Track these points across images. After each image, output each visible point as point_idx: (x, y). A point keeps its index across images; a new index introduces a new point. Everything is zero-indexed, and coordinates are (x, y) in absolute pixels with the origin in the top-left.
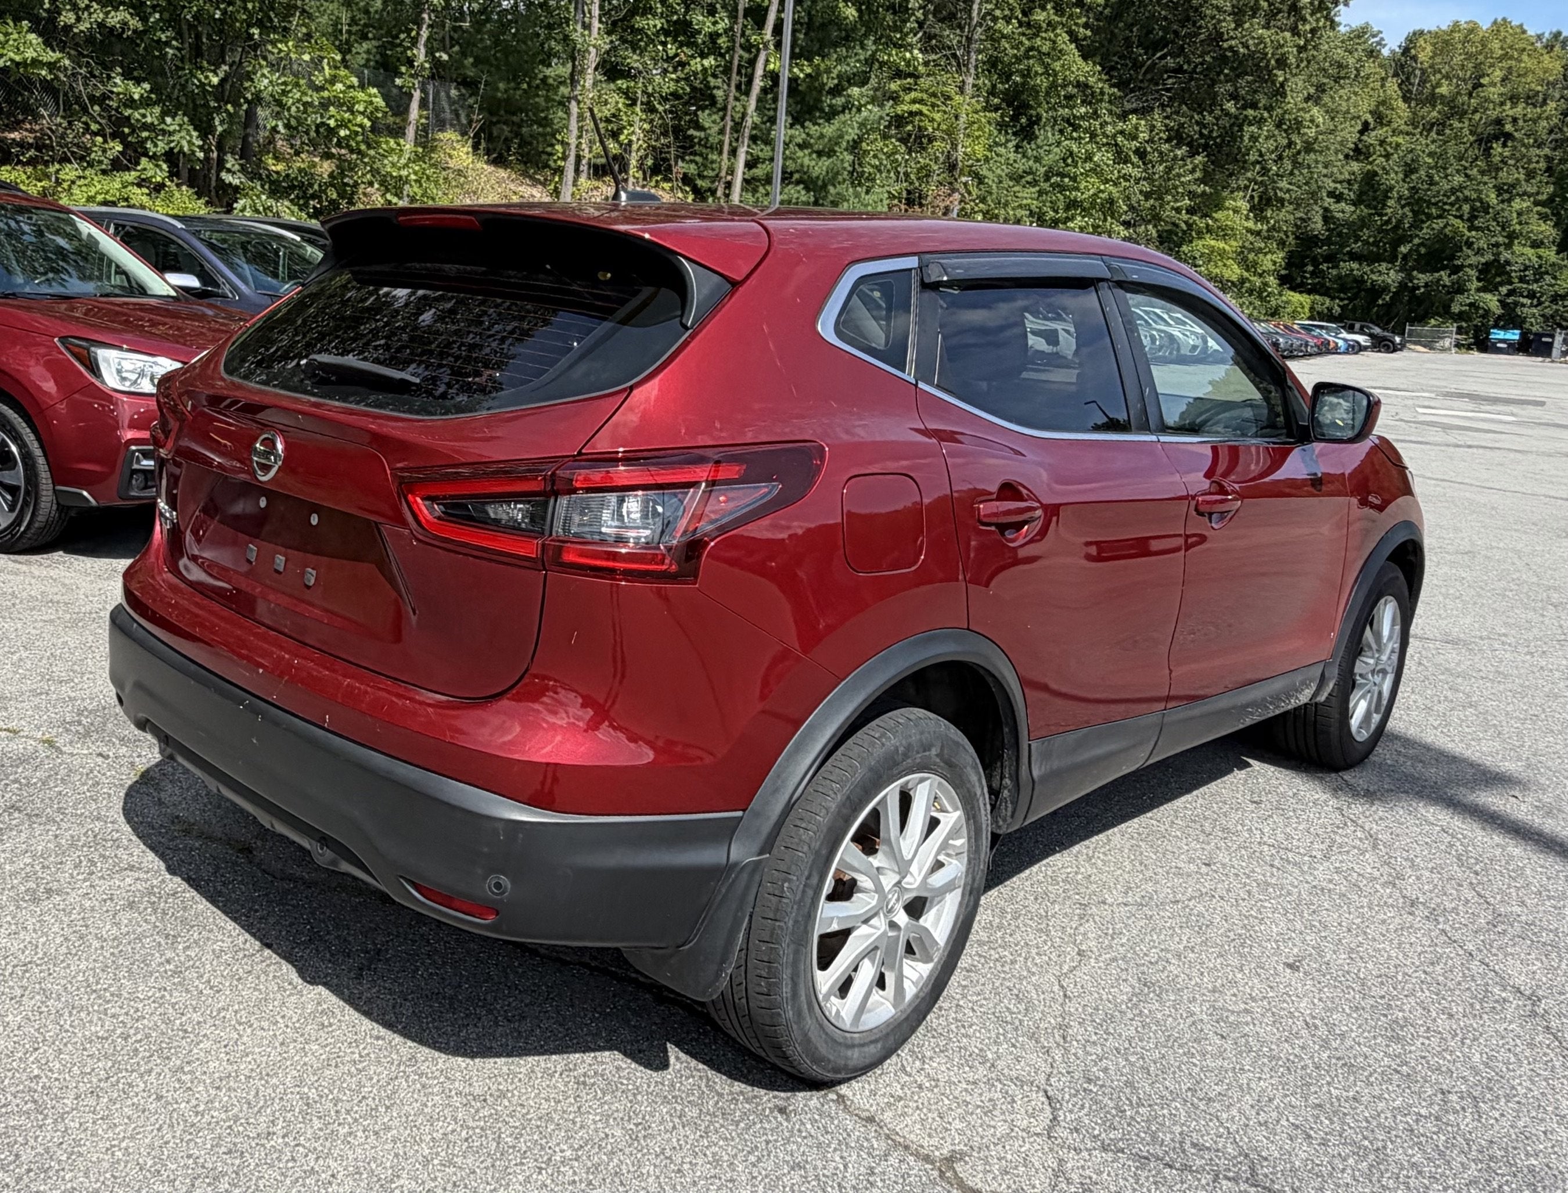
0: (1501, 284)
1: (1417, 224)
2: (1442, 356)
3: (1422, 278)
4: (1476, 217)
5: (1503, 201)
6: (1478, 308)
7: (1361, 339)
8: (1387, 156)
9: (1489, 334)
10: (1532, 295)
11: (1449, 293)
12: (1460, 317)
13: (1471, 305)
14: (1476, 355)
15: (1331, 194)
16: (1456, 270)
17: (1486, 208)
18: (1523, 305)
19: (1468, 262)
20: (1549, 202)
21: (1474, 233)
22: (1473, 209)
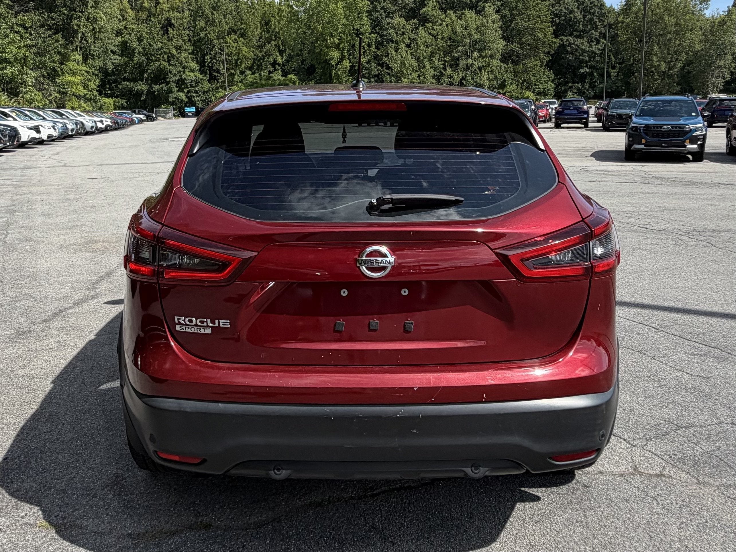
0: (184, 88)
1: (148, 64)
2: (171, 121)
3: (156, 87)
4: (170, 60)
5: (178, 53)
6: (178, 99)
7: (142, 116)
8: (130, 34)
9: (184, 110)
10: (196, 92)
11: (167, 93)
12: (173, 103)
13: (175, 98)
14: (182, 119)
15: (112, 51)
16: (167, 83)
17: (173, 56)
18: (194, 97)
19: (171, 80)
20: (192, 53)
21: (171, 67)
22: (168, 57)
